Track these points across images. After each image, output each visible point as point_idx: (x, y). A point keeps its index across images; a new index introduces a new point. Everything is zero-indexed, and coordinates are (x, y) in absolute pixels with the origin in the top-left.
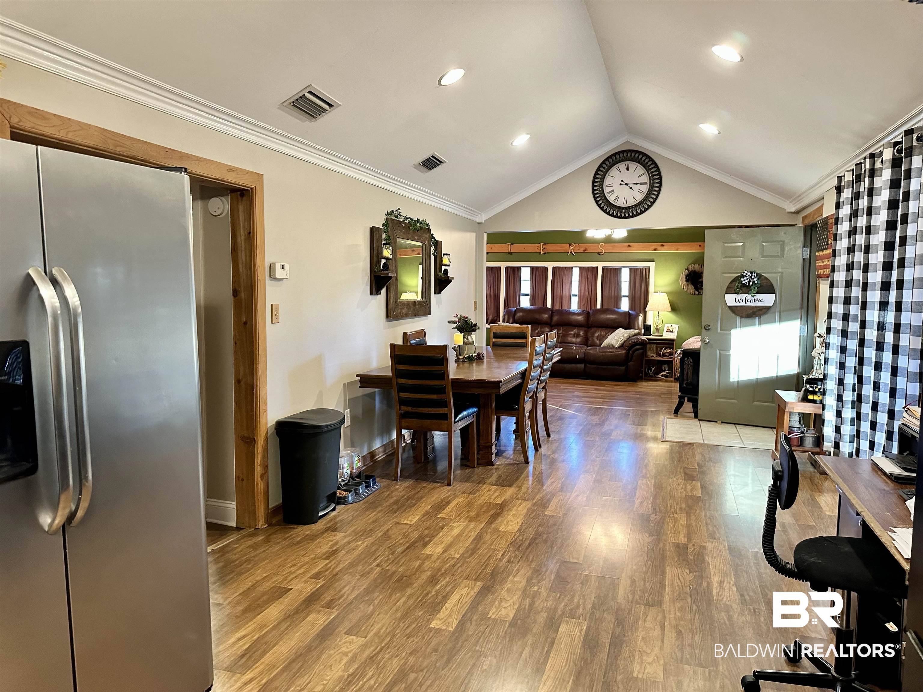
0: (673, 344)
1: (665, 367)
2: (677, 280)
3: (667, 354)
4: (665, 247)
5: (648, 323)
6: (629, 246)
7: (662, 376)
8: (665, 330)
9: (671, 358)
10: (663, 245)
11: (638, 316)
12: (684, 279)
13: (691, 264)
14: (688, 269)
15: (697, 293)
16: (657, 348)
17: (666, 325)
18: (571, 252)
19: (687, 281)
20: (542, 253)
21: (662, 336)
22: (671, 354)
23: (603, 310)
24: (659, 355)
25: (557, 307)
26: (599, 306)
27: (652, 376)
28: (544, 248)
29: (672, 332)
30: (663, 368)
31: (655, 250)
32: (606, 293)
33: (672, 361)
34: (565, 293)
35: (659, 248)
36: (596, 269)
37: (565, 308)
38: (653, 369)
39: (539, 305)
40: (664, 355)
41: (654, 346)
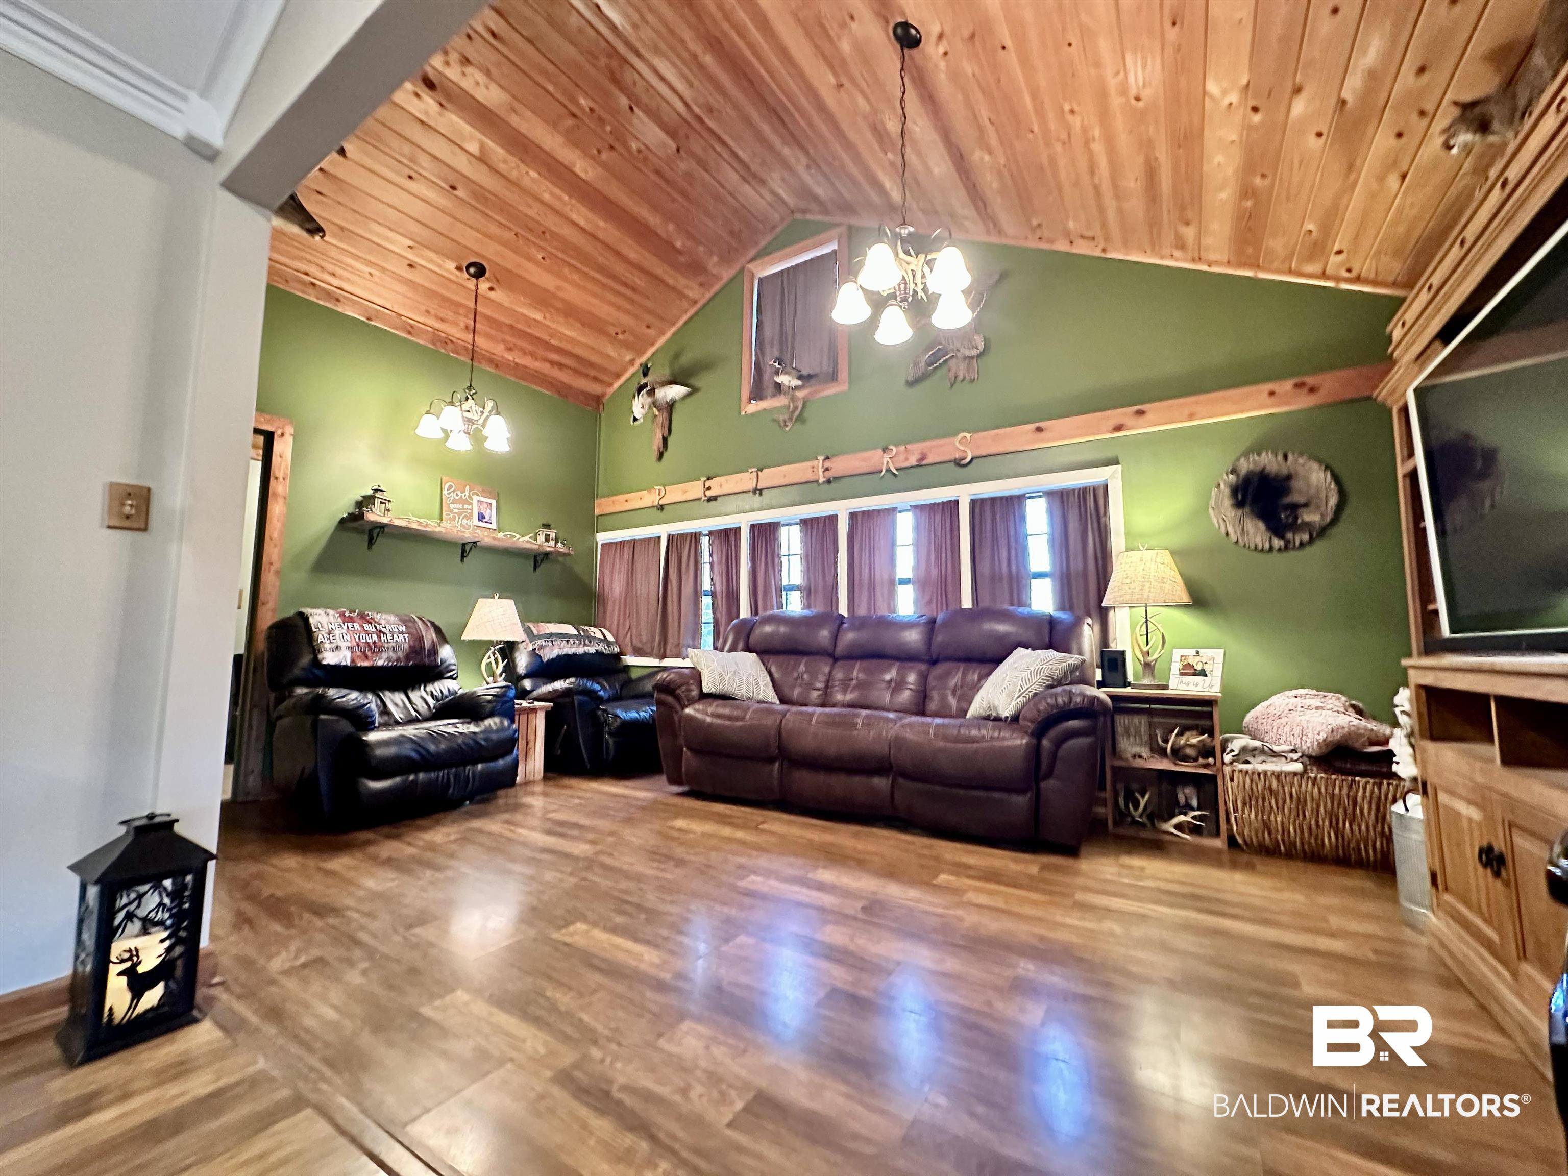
0: (1210, 716)
1: (1186, 795)
2: (1200, 512)
3: (1190, 752)
4: (1149, 417)
5: (1116, 645)
6: (1039, 430)
7: (1178, 827)
8: (1176, 667)
9: (1206, 766)
10: (1141, 413)
11: (1077, 624)
12: (1227, 502)
13: (1246, 454)
14: (1234, 471)
15: (1277, 543)
16: (1151, 725)
17: (1177, 654)
18: (888, 470)
19: (1239, 504)
20: (821, 480)
21: (1165, 687)
22: (1207, 752)
23: (978, 614)
24: (1162, 753)
25: (862, 611)
26: (967, 602)
27: (1143, 825)
28: (827, 469)
29: (1203, 673)
30: (1182, 799)
31: (1118, 428)
32: (985, 568)
33: (1213, 779)
34: (881, 574)
35: (1129, 421)
36: (953, 505)
37: (882, 611)
38: (1143, 803)
39: (818, 608)
40: (1178, 754)
41: (1139, 720)
